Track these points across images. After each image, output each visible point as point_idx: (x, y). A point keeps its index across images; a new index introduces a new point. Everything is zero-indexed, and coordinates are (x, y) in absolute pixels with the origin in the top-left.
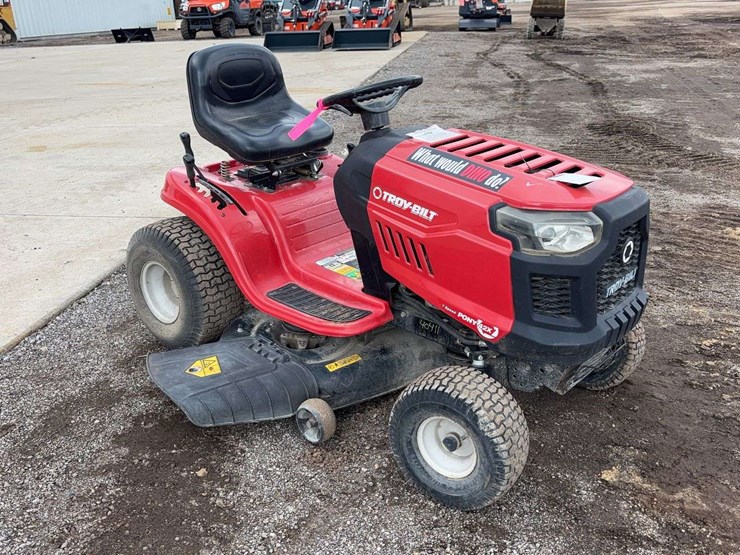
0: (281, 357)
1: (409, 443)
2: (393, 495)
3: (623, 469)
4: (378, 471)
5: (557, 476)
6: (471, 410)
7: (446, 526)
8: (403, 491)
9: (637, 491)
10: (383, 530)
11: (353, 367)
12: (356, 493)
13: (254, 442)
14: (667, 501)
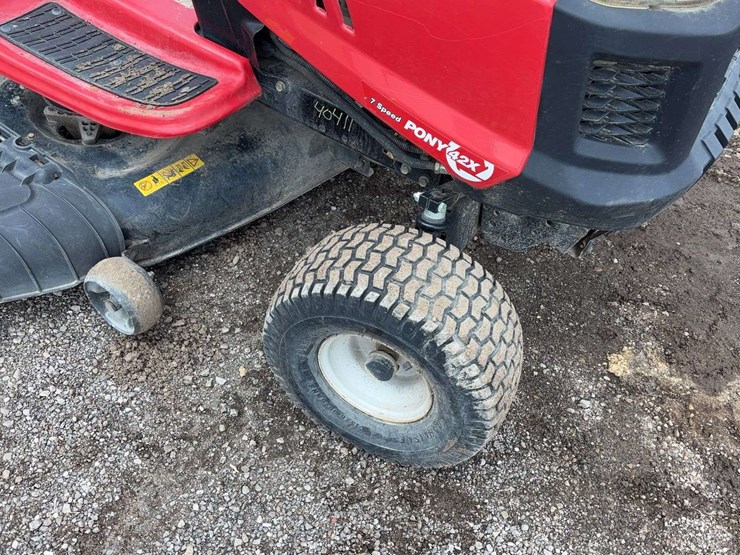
0: (40, 171)
1: (304, 364)
2: (274, 433)
3: (638, 347)
4: (246, 381)
5: (540, 371)
6: (433, 343)
7: (370, 498)
8: (291, 423)
9: (665, 392)
10: (259, 520)
11: (188, 182)
12: (207, 435)
13: (11, 330)
14: (707, 409)
